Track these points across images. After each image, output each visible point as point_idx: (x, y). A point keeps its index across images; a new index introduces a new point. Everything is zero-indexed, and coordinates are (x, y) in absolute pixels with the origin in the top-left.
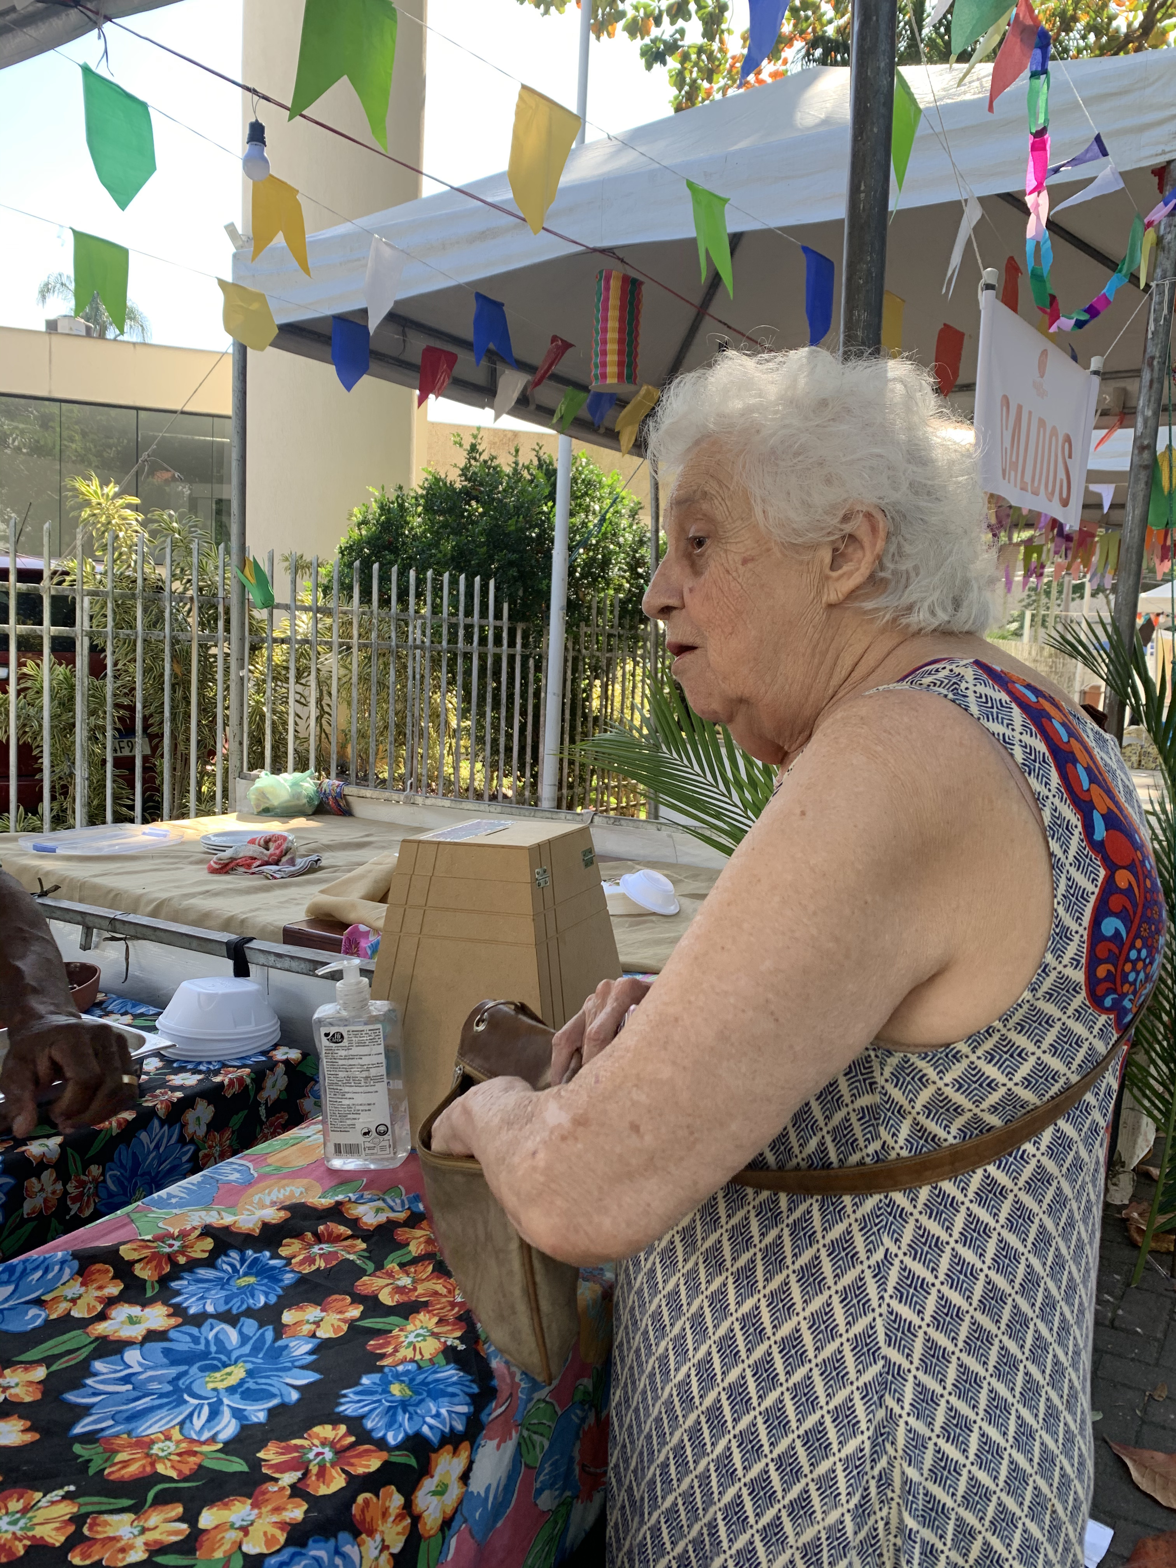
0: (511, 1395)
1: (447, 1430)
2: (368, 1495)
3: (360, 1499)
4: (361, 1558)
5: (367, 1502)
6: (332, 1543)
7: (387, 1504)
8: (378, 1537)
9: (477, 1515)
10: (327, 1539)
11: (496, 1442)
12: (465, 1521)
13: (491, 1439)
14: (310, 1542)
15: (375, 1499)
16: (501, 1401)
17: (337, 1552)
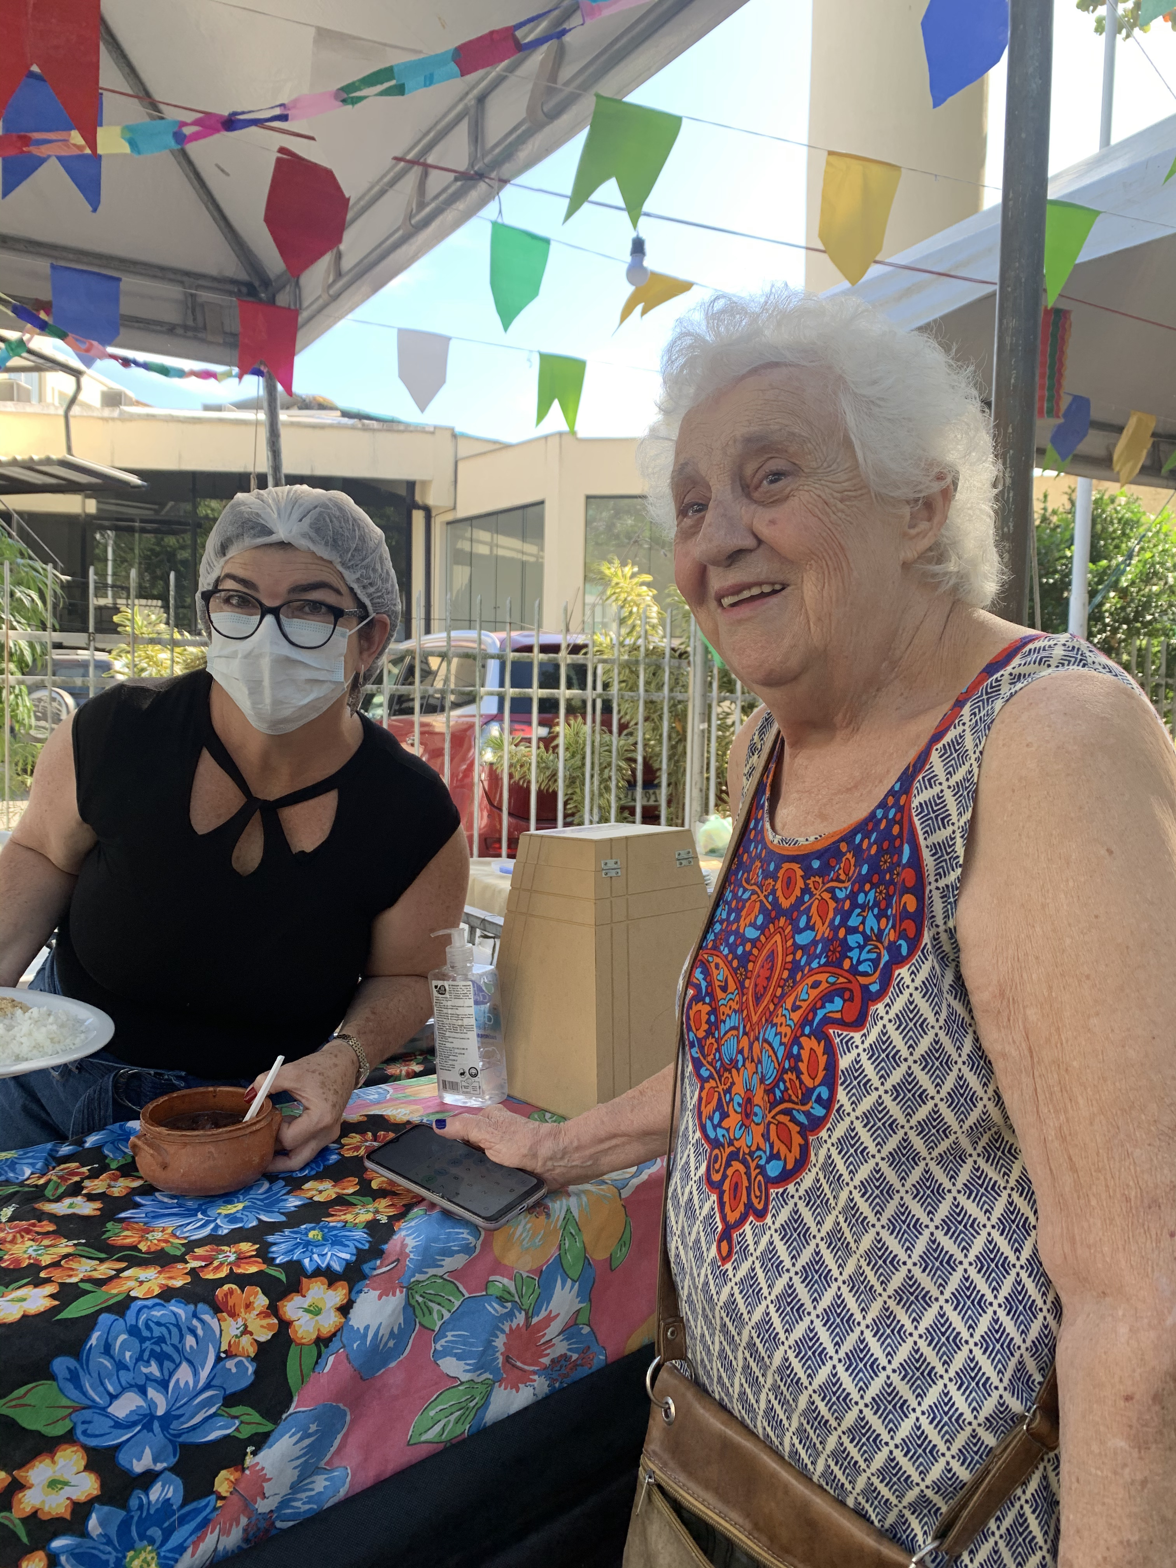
0: (398, 1260)
1: (324, 1266)
2: (234, 1286)
3: (226, 1287)
4: (221, 1331)
5: (231, 1292)
6: (191, 1307)
7: (252, 1299)
8: (240, 1322)
9: (355, 1346)
10: (188, 1303)
11: (378, 1292)
12: (344, 1347)
13: (374, 1289)
14: (173, 1301)
15: (239, 1291)
16: (387, 1262)
17: (195, 1315)
